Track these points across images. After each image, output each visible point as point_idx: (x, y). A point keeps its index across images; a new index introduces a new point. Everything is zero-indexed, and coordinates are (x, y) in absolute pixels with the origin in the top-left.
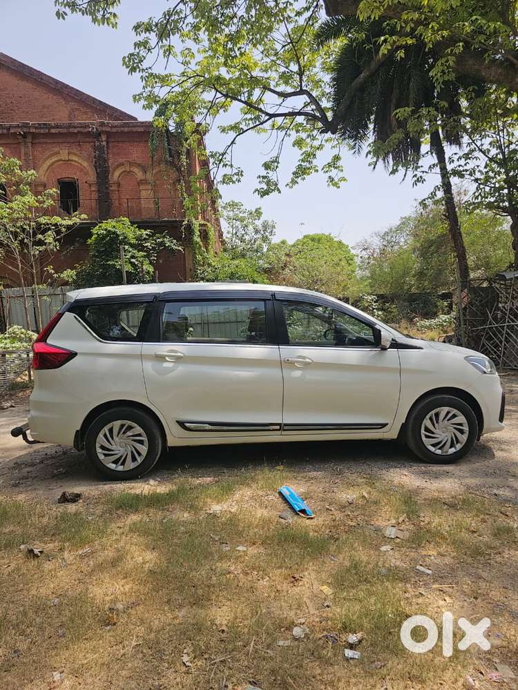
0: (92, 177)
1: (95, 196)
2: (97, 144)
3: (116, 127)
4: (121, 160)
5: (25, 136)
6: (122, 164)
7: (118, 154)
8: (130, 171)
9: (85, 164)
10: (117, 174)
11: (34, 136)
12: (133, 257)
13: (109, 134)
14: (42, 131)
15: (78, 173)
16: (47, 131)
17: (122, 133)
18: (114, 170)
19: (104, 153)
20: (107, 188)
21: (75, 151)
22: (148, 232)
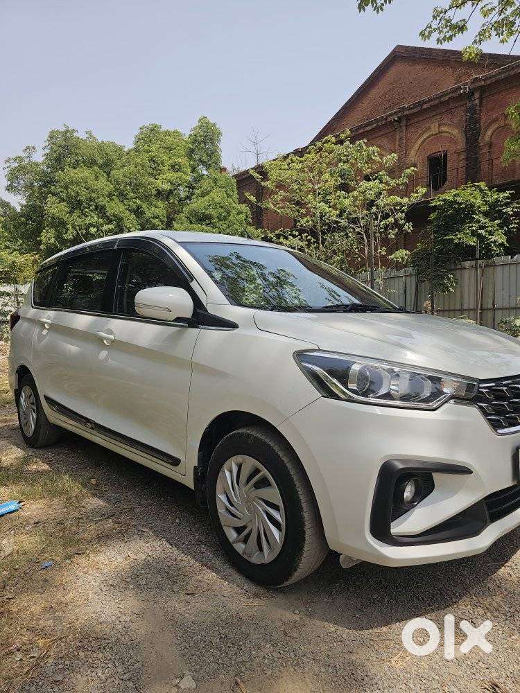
0: (461, 145)
1: (462, 164)
2: (469, 104)
3: (491, 77)
4: (495, 115)
5: (399, 121)
6: (496, 120)
7: (492, 109)
8: (505, 125)
9: (455, 132)
10: (489, 133)
11: (408, 117)
12: (482, 228)
13: (482, 90)
14: (415, 111)
15: (448, 144)
16: (419, 108)
17: (498, 82)
18: (486, 129)
19: (476, 112)
20: (476, 153)
21: (446, 121)
22: (507, 194)
